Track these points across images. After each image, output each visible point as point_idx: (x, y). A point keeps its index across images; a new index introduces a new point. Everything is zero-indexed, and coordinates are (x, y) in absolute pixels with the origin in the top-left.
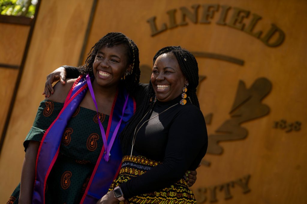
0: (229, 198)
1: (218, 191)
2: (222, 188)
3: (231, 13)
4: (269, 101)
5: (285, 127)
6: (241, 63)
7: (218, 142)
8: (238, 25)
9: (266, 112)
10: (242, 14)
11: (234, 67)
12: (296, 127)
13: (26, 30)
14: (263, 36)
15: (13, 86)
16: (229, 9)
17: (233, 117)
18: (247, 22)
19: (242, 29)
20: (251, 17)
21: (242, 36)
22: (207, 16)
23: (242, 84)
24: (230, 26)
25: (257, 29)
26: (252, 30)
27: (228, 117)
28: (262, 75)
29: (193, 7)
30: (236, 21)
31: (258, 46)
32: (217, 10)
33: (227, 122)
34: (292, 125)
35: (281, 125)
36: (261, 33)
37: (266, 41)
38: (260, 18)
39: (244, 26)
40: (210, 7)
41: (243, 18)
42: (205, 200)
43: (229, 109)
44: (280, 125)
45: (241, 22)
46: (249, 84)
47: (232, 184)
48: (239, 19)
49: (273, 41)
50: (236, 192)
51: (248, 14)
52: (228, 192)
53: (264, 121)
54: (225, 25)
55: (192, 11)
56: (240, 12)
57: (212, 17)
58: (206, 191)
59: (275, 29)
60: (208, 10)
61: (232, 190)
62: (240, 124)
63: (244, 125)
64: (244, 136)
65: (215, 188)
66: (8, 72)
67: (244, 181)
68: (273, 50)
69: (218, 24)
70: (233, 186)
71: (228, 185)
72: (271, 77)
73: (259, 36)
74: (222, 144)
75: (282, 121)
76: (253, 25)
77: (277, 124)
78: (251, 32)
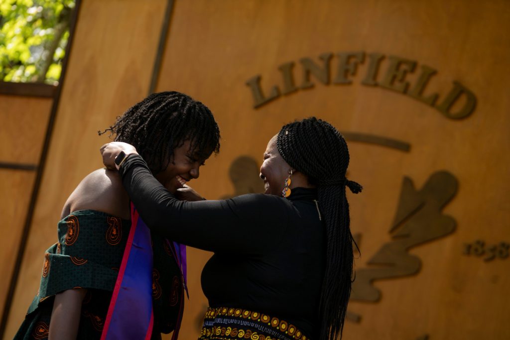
3: (385, 66)
4: (454, 210)
5: (483, 253)
6: (405, 147)
7: (372, 281)
8: (398, 85)
9: (450, 228)
10: (404, 67)
11: (393, 156)
12: (501, 252)
13: (46, 106)
14: (440, 102)
15: (27, 199)
16: (382, 58)
17: (395, 238)
18: (413, 79)
19: (405, 91)
20: (419, 71)
21: (405, 104)
22: (346, 72)
23: (408, 182)
24: (384, 87)
25: (430, 90)
26: (421, 92)
27: (387, 238)
28: (441, 166)
29: (321, 58)
30: (394, 77)
31: (432, 118)
32: (363, 62)
33: (385, 248)
34: (493, 249)
35: (476, 250)
36: (436, 97)
37: (446, 111)
38: (434, 73)
39: (407, 86)
40: (350, 57)
41: (405, 72)
43: (389, 225)
44: (474, 249)
45: (402, 80)
46: (420, 182)
48: (400, 76)
49: (457, 109)
51: (414, 66)
53: (448, 243)
54: (376, 85)
55: (321, 64)
56: (400, 63)
57: (354, 74)
59: (459, 90)
60: (347, 62)
62: (408, 249)
63: (415, 252)
64: (415, 269)
66: (17, 176)
68: (459, 124)
69: (365, 84)
72: (455, 168)
73: (433, 102)
74: (379, 285)
75: (478, 242)
76: (423, 84)
77: (469, 247)
78: (419, 95)
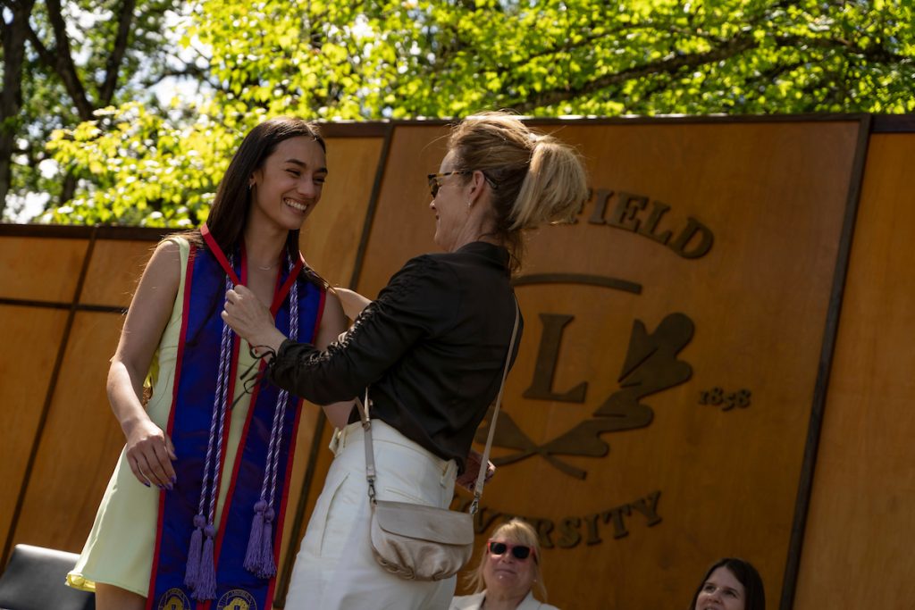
0: (622, 534)
1: (601, 522)
2: (608, 517)
3: (614, 203)
4: (687, 355)
5: (721, 401)
6: (636, 289)
7: (599, 434)
9: (686, 375)
10: (634, 204)
12: (741, 400)
14: (674, 239)
16: (612, 194)
17: (623, 387)
18: (643, 216)
19: (636, 230)
20: (650, 208)
23: (639, 326)
24: (613, 226)
25: (662, 228)
26: (653, 231)
27: (616, 387)
28: (675, 309)
30: (624, 214)
31: (665, 256)
34: (732, 398)
35: (714, 399)
36: (670, 235)
37: (680, 248)
38: (667, 209)
39: (639, 223)
41: (636, 209)
42: (579, 540)
43: (618, 373)
44: (712, 398)
45: (632, 218)
46: (652, 327)
47: (627, 510)
48: (630, 214)
49: (692, 247)
50: (635, 523)
51: (645, 202)
52: (621, 525)
53: (683, 390)
54: (605, 223)
58: (579, 525)
59: (695, 227)
61: (626, 520)
62: (638, 399)
63: (645, 401)
65: (597, 517)
67: (648, 503)
68: (694, 263)
69: (592, 223)
70: (630, 514)
71: (620, 511)
72: (691, 311)
73: (666, 239)
74: (606, 438)
75: (716, 390)
76: (655, 223)
77: (706, 395)
78: (651, 234)
